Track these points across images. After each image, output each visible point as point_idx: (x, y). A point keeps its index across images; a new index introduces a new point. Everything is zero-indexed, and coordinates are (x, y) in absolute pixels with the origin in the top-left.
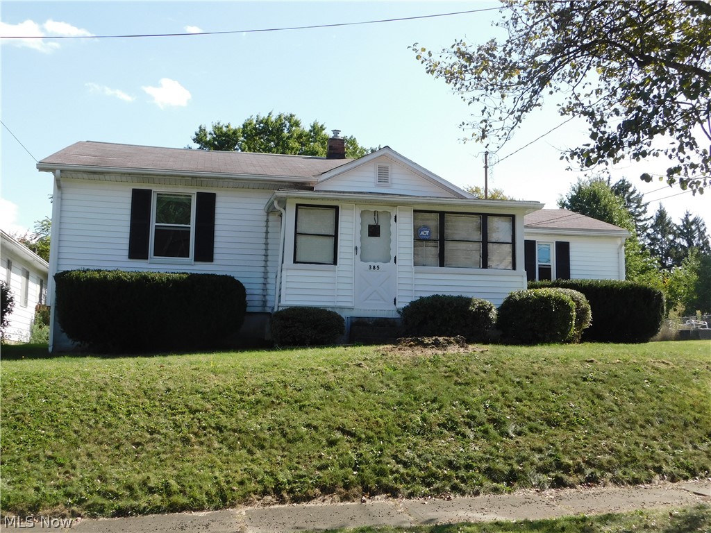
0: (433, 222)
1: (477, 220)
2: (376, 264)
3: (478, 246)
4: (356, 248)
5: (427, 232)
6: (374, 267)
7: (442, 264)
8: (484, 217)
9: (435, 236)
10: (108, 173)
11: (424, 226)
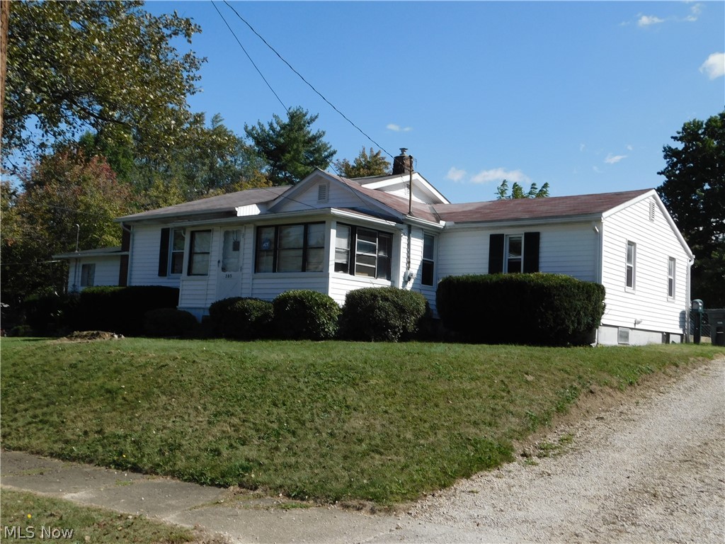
0: (271, 235)
1: (302, 228)
4: (219, 262)
5: (267, 244)
6: (229, 275)
7: (274, 270)
8: (306, 226)
9: (272, 246)
11: (266, 239)
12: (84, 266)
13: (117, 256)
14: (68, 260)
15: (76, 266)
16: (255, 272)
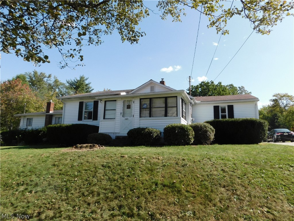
0: (148, 102)
1: (164, 99)
2: (127, 118)
3: (164, 109)
4: (121, 113)
5: (146, 106)
6: (127, 119)
7: (150, 116)
8: (166, 98)
9: (149, 107)
10: (71, 98)
11: (145, 104)
12: (27, 119)
13: (44, 115)
14: (20, 117)
15: (24, 119)
16: (140, 117)
